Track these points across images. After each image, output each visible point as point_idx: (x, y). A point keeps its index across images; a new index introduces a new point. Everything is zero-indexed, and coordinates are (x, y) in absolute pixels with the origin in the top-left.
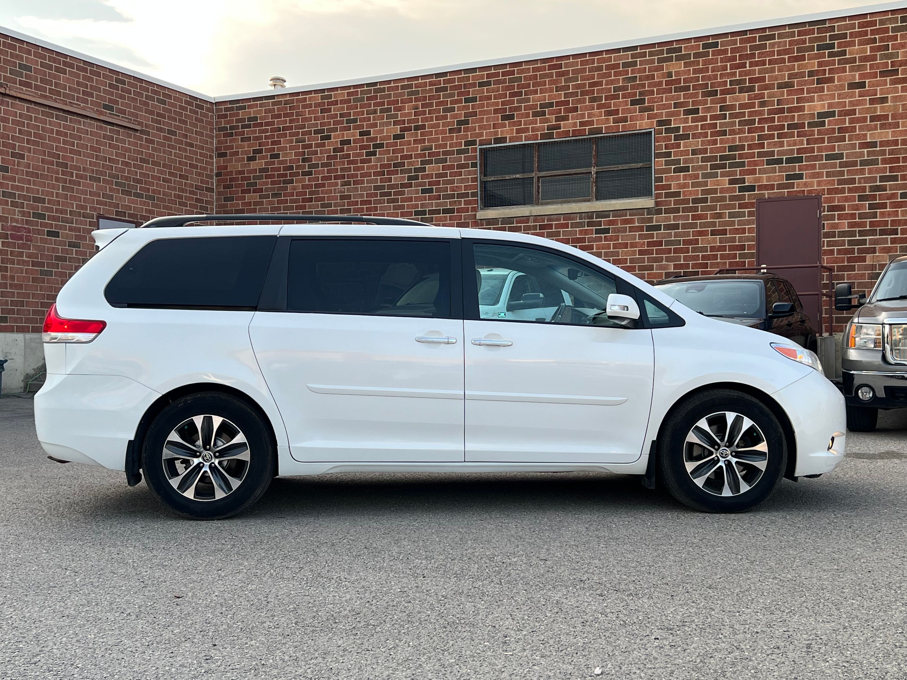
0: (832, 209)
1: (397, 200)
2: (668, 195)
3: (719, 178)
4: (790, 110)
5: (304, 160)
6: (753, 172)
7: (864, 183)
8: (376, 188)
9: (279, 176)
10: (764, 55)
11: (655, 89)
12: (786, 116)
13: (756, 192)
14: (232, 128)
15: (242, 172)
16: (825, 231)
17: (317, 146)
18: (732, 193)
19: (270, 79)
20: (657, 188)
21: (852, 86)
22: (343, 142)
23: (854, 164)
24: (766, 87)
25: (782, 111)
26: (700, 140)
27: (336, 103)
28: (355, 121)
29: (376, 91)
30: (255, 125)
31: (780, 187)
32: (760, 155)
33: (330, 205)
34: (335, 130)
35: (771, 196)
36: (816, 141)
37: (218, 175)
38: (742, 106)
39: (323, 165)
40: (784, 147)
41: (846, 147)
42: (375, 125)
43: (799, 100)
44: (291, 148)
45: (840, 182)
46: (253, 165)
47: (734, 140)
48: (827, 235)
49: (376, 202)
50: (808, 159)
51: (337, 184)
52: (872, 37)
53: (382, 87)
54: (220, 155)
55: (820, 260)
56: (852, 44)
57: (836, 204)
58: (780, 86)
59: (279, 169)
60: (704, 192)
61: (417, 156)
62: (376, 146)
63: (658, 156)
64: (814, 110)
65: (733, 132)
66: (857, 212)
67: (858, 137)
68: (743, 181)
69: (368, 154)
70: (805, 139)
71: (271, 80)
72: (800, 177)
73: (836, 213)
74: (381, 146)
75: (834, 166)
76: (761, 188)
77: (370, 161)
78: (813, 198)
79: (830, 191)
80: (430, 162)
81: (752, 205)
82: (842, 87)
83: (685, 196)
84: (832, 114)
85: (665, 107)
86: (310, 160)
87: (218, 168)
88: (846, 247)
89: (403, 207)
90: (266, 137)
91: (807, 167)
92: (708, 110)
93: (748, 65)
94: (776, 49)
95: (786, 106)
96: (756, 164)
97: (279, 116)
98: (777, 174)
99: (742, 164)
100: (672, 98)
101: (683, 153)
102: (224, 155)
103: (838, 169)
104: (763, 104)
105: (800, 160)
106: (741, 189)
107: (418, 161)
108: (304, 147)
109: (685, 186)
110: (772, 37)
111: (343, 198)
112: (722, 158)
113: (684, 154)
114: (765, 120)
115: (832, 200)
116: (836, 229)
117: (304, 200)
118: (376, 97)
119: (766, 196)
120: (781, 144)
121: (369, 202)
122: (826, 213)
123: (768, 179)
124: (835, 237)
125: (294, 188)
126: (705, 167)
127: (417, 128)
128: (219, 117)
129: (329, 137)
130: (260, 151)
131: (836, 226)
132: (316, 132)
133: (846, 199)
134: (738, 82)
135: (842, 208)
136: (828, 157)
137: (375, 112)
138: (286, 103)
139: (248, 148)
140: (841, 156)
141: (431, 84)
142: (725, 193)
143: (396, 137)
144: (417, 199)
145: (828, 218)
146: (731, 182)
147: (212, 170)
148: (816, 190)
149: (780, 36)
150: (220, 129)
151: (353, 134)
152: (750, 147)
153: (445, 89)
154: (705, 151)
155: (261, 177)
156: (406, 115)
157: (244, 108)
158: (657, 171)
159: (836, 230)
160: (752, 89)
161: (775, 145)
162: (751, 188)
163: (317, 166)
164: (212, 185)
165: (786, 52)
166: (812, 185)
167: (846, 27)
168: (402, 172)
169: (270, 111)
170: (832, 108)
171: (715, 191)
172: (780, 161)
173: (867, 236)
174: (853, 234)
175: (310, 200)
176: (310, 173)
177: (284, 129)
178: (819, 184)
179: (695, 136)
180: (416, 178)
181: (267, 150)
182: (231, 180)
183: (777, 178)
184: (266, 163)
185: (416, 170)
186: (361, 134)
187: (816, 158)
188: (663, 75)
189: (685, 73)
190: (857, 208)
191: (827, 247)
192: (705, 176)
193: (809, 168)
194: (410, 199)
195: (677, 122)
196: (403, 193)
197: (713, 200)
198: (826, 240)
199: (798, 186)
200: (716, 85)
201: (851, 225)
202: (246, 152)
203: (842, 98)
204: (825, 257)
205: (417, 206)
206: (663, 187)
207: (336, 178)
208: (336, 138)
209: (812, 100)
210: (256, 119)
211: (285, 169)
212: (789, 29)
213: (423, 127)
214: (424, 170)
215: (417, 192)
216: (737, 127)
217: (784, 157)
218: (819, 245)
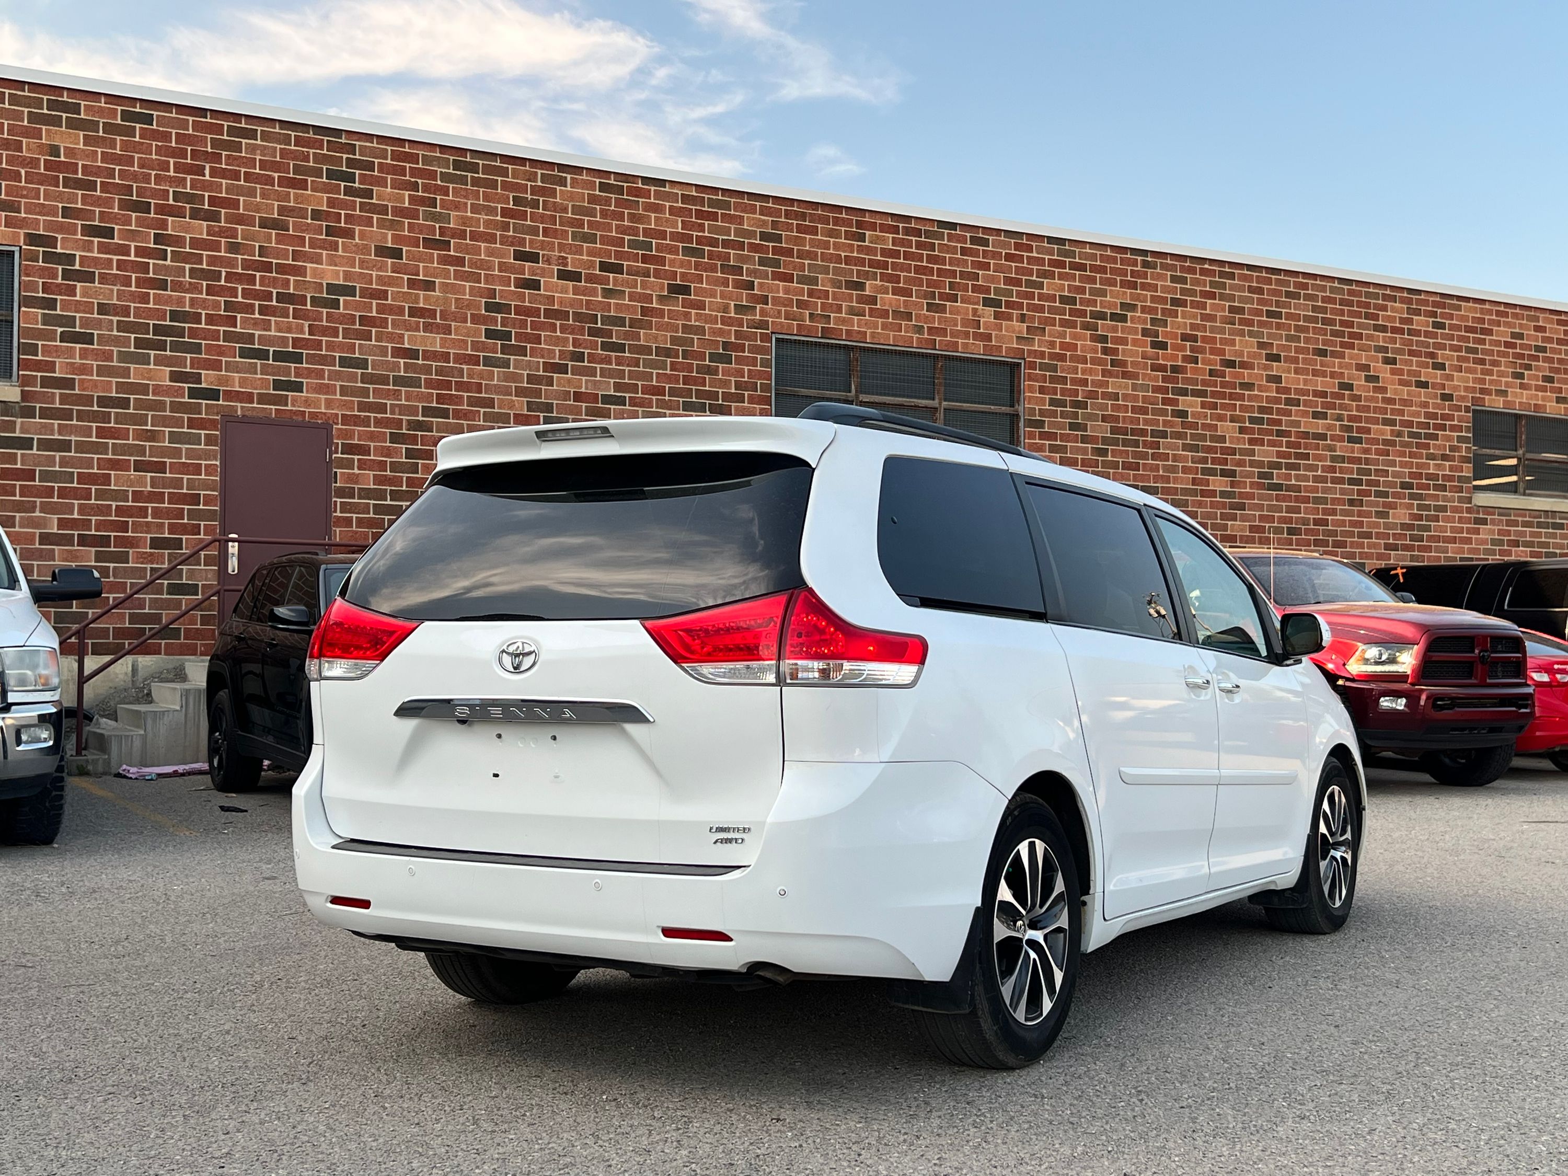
0: (349, 449)
2: (46, 382)
3: (152, 366)
4: (281, 269)
6: (216, 365)
7: (400, 415)
10: (236, 162)
11: (23, 172)
12: (274, 277)
13: (221, 402)
16: (338, 485)
18: (175, 397)
20: (23, 365)
21: (382, 251)
23: (384, 380)
24: (241, 220)
25: (267, 267)
26: (115, 288)
31: (263, 399)
32: (228, 336)
35: (247, 413)
36: (325, 331)
38: (195, 243)
40: (270, 330)
41: (372, 351)
43: (296, 255)
45: (363, 407)
47: (180, 301)
48: (341, 493)
50: (312, 359)
52: (413, 180)
55: (328, 532)
56: (382, 182)
57: (356, 442)
58: (264, 223)
60: (121, 387)
63: (28, 302)
64: (322, 278)
65: (177, 286)
66: (389, 460)
67: (391, 338)
68: (197, 379)
70: (306, 324)
72: (298, 387)
73: (356, 457)
75: (353, 378)
76: (229, 395)
78: (316, 427)
79: (346, 419)
81: (212, 424)
82: (365, 250)
83: (84, 390)
84: (350, 291)
85: (43, 210)
88: (372, 515)
91: (309, 373)
92: (132, 236)
93: (207, 172)
94: (258, 157)
95: (275, 261)
96: (221, 351)
98: (259, 376)
99: (197, 349)
100: (60, 197)
101: (78, 307)
103: (359, 385)
104: (234, 248)
105: (297, 358)
106: (193, 393)
109: (84, 370)
110: (252, 134)
112: (158, 330)
113: (82, 308)
114: (239, 278)
115: (348, 434)
116: (356, 483)
119: (239, 413)
120: (266, 326)
122: (339, 455)
123: (243, 382)
124: (354, 498)
126: (125, 342)
131: (354, 479)
133: (372, 436)
134: (190, 198)
135: (365, 450)
136: (344, 362)
140: (363, 364)
142: (163, 396)
145: (343, 464)
146: (175, 377)
148: (325, 414)
149: (266, 136)
152: (211, 320)
154: (126, 311)
158: (23, 332)
159: (356, 486)
160: (214, 217)
161: (256, 324)
162: (213, 394)
165: (276, 167)
166: (317, 403)
167: (374, 153)
170: (350, 281)
171: (144, 389)
172: (263, 355)
173: (403, 501)
174: (381, 495)
178: (329, 404)
179: (104, 279)
183: (259, 382)
187: (324, 360)
188: (41, 148)
189: (87, 156)
190: (388, 452)
191: (341, 512)
192: (125, 357)
193: (313, 374)
195: (70, 244)
197: (140, 404)
198: (339, 500)
199: (294, 403)
200: (148, 193)
201: (378, 480)
203: (367, 268)
204: (338, 530)
206: (38, 366)
209: (317, 260)
212: (281, 128)
216: (187, 279)
217: (272, 349)
218: (328, 508)
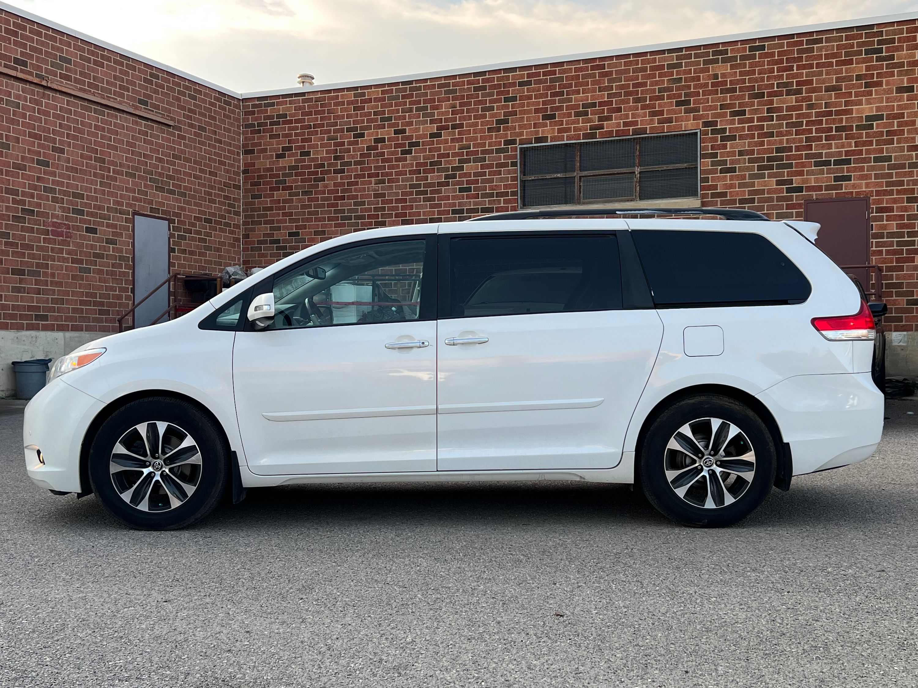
0: (881, 210)
1: (433, 199)
2: (714, 195)
3: (766, 179)
4: (838, 113)
5: (336, 158)
6: (801, 173)
7: (913, 186)
8: (412, 186)
9: (310, 173)
10: (811, 59)
11: (701, 91)
12: (834, 118)
13: (804, 193)
14: (259, 125)
15: (271, 169)
16: (874, 231)
17: (350, 143)
18: (779, 194)
19: (298, 76)
20: (703, 188)
21: (900, 90)
22: (377, 141)
23: (903, 166)
24: (814, 90)
25: (830, 113)
26: (747, 141)
27: (370, 101)
28: (390, 119)
29: (411, 89)
30: (284, 123)
31: (828, 188)
32: (808, 156)
33: (363, 203)
34: (368, 128)
35: (818, 197)
36: (865, 144)
37: (245, 172)
38: (789, 109)
39: (356, 163)
40: (832, 149)
41: (894, 150)
42: (411, 124)
43: (847, 103)
44: (322, 146)
45: (888, 184)
46: (282, 162)
47: (781, 142)
48: (876, 236)
49: (412, 200)
50: (856, 161)
51: (370, 183)
53: (418, 85)
54: (247, 152)
55: (868, 260)
56: (900, 49)
57: (885, 205)
58: (828, 89)
59: (309, 167)
60: (751, 193)
61: (455, 155)
62: (411, 145)
63: (704, 156)
64: (863, 113)
65: (780, 134)
66: (906, 213)
67: (907, 140)
68: (791, 182)
69: (403, 152)
70: (853, 141)
71: (299, 78)
72: (848, 178)
73: (885, 214)
74: (417, 144)
75: (883, 168)
76: (809, 189)
77: (405, 159)
78: (861, 200)
79: (878, 193)
80: (468, 161)
81: (799, 206)
82: (890, 91)
83: (732, 197)
84: (880, 117)
85: (711, 108)
86: (342, 158)
87: (245, 165)
88: (895, 248)
89: (439, 206)
90: (296, 134)
91: (855, 169)
92: (756, 111)
93: (795, 68)
94: (824, 53)
95: (834, 109)
96: (803, 165)
97: (310, 114)
98: (826, 176)
99: (790, 166)
100: (719, 100)
102: (252, 152)
103: (887, 171)
104: (810, 107)
105: (848, 162)
106: (789, 190)
107: (455, 160)
108: (336, 145)
109: (732, 186)
110: (820, 41)
111: (376, 196)
112: (770, 159)
113: (730, 155)
114: (812, 123)
115: (880, 201)
116: (885, 229)
117: (336, 198)
118: (411, 96)
119: (814, 197)
120: (830, 146)
121: (405, 201)
122: (874, 214)
123: (816, 180)
124: (883, 238)
125: (326, 186)
126: (752, 169)
127: (454, 127)
128: (247, 113)
129: (362, 135)
130: (290, 148)
131: (884, 227)
132: (349, 130)
133: (895, 201)
134: (786, 85)
135: (891, 210)
136: (876, 160)
137: (411, 110)
138: (317, 100)
139: (277, 145)
140: (889, 159)
141: (469, 83)
142: (772, 194)
143: (432, 135)
144: (454, 197)
145: (876, 219)
146: (779, 183)
147: (239, 167)
148: (865, 191)
149: (828, 40)
150: (247, 126)
151: (387, 133)
152: (798, 149)
153: (484, 88)
154: (752, 152)
155: (290, 175)
156: (443, 113)
157: (273, 104)
158: (703, 172)
159: (885, 231)
160: (799, 92)
161: (823, 147)
162: (799, 189)
163: (349, 164)
164: (239, 182)
165: (834, 55)
166: (860, 186)
167: (894, 32)
168: (439, 170)
169: (300, 108)
170: (880, 112)
171: (762, 192)
172: (828, 163)
173: (915, 237)
174: (902, 235)
175: (343, 198)
176: (342, 171)
177: (315, 126)
178: (867, 185)
179: (741, 137)
180: (454, 176)
181: (297, 148)
182: (259, 177)
183: (825, 179)
184: (296, 161)
185: (454, 169)
186: (396, 132)
187: (865, 160)
188: (709, 77)
189: (732, 75)
190: (905, 209)
191: (876, 247)
192: (752, 176)
193: (858, 170)
194: (448, 198)
195: (724, 123)
196: (439, 192)
197: (760, 200)
198: (874, 240)
199: (846, 188)
200: (763, 87)
201: (899, 226)
202: (274, 150)
203: (891, 102)
204: (874, 258)
205: (454, 205)
206: (709, 188)
207: (370, 176)
208: (369, 137)
209: (860, 103)
210: (285, 116)
211: (316, 166)
212: (837, 33)
213: (461, 126)
214: (462, 168)
215: (454, 191)
216: (785, 129)
217: (833, 159)
218: (868, 245)
